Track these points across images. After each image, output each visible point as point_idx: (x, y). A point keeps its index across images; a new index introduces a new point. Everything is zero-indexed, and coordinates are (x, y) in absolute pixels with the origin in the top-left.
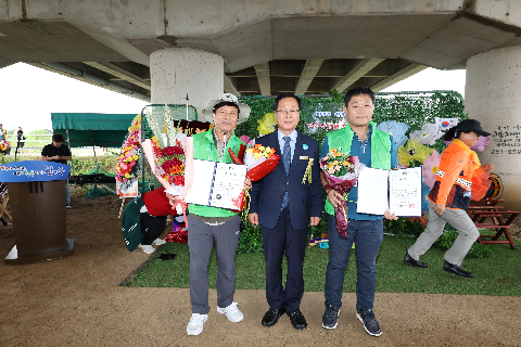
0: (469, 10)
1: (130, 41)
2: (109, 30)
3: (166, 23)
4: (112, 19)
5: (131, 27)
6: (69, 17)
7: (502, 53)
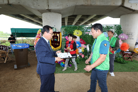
0: (123, 5)
1: (38, 10)
2: (33, 7)
3: (48, 6)
4: (34, 4)
5: (39, 7)
6: (21, 3)
7: (129, 15)
